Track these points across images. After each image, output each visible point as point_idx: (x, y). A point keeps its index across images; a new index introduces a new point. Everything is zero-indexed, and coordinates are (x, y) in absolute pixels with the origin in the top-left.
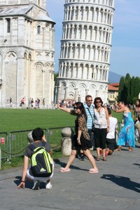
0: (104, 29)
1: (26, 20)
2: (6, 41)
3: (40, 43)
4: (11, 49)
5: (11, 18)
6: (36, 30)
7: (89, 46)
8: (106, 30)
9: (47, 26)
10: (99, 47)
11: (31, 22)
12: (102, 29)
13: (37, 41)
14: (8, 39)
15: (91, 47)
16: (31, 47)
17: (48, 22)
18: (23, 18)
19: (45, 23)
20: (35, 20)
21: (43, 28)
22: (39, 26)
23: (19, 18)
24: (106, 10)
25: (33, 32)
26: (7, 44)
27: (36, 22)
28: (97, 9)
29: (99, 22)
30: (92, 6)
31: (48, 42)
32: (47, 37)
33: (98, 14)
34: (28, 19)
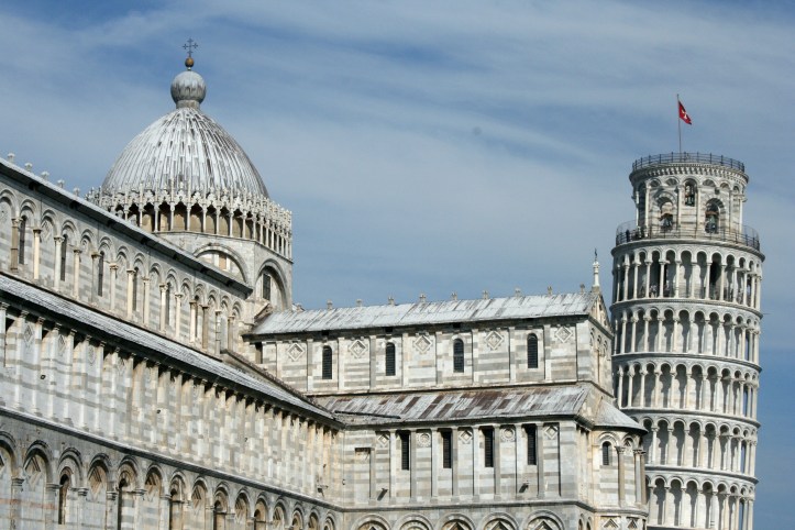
0: (736, 431)
1: (578, 427)
2: (524, 487)
3: (611, 491)
4: (543, 511)
5: (538, 423)
6: (598, 456)
7: (692, 486)
8: (741, 434)
9: (628, 441)
10: (721, 487)
11: (587, 433)
12: (731, 432)
13: (603, 485)
14: (533, 482)
15: (700, 487)
16: (591, 504)
17: (630, 431)
18: (573, 424)
19: (621, 435)
20: (596, 428)
21: (618, 450)
22: (606, 445)
23: (563, 424)
24: (737, 374)
25: (590, 460)
26: (528, 496)
27: (598, 432)
28: (712, 371)
29: (719, 410)
30: (696, 361)
31: (632, 487)
32: (629, 475)
33: (713, 388)
34: (584, 426)
